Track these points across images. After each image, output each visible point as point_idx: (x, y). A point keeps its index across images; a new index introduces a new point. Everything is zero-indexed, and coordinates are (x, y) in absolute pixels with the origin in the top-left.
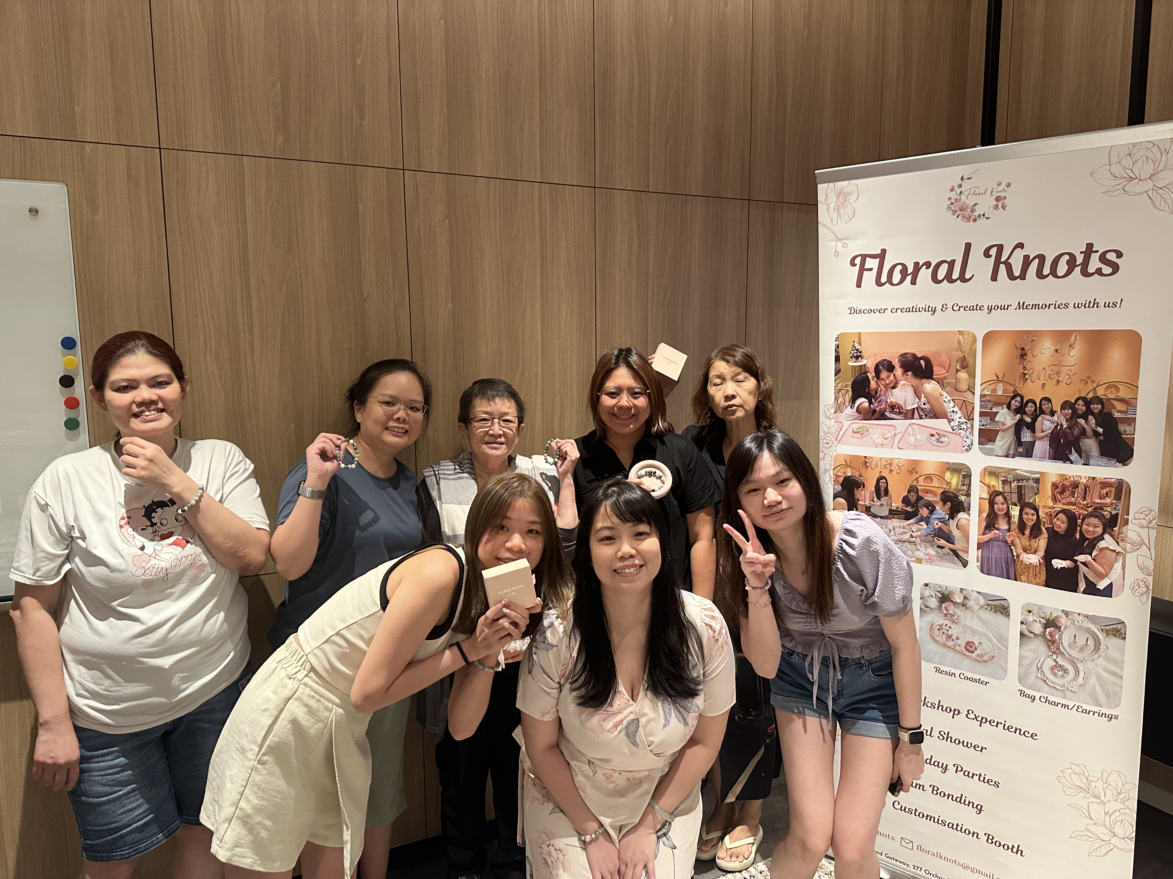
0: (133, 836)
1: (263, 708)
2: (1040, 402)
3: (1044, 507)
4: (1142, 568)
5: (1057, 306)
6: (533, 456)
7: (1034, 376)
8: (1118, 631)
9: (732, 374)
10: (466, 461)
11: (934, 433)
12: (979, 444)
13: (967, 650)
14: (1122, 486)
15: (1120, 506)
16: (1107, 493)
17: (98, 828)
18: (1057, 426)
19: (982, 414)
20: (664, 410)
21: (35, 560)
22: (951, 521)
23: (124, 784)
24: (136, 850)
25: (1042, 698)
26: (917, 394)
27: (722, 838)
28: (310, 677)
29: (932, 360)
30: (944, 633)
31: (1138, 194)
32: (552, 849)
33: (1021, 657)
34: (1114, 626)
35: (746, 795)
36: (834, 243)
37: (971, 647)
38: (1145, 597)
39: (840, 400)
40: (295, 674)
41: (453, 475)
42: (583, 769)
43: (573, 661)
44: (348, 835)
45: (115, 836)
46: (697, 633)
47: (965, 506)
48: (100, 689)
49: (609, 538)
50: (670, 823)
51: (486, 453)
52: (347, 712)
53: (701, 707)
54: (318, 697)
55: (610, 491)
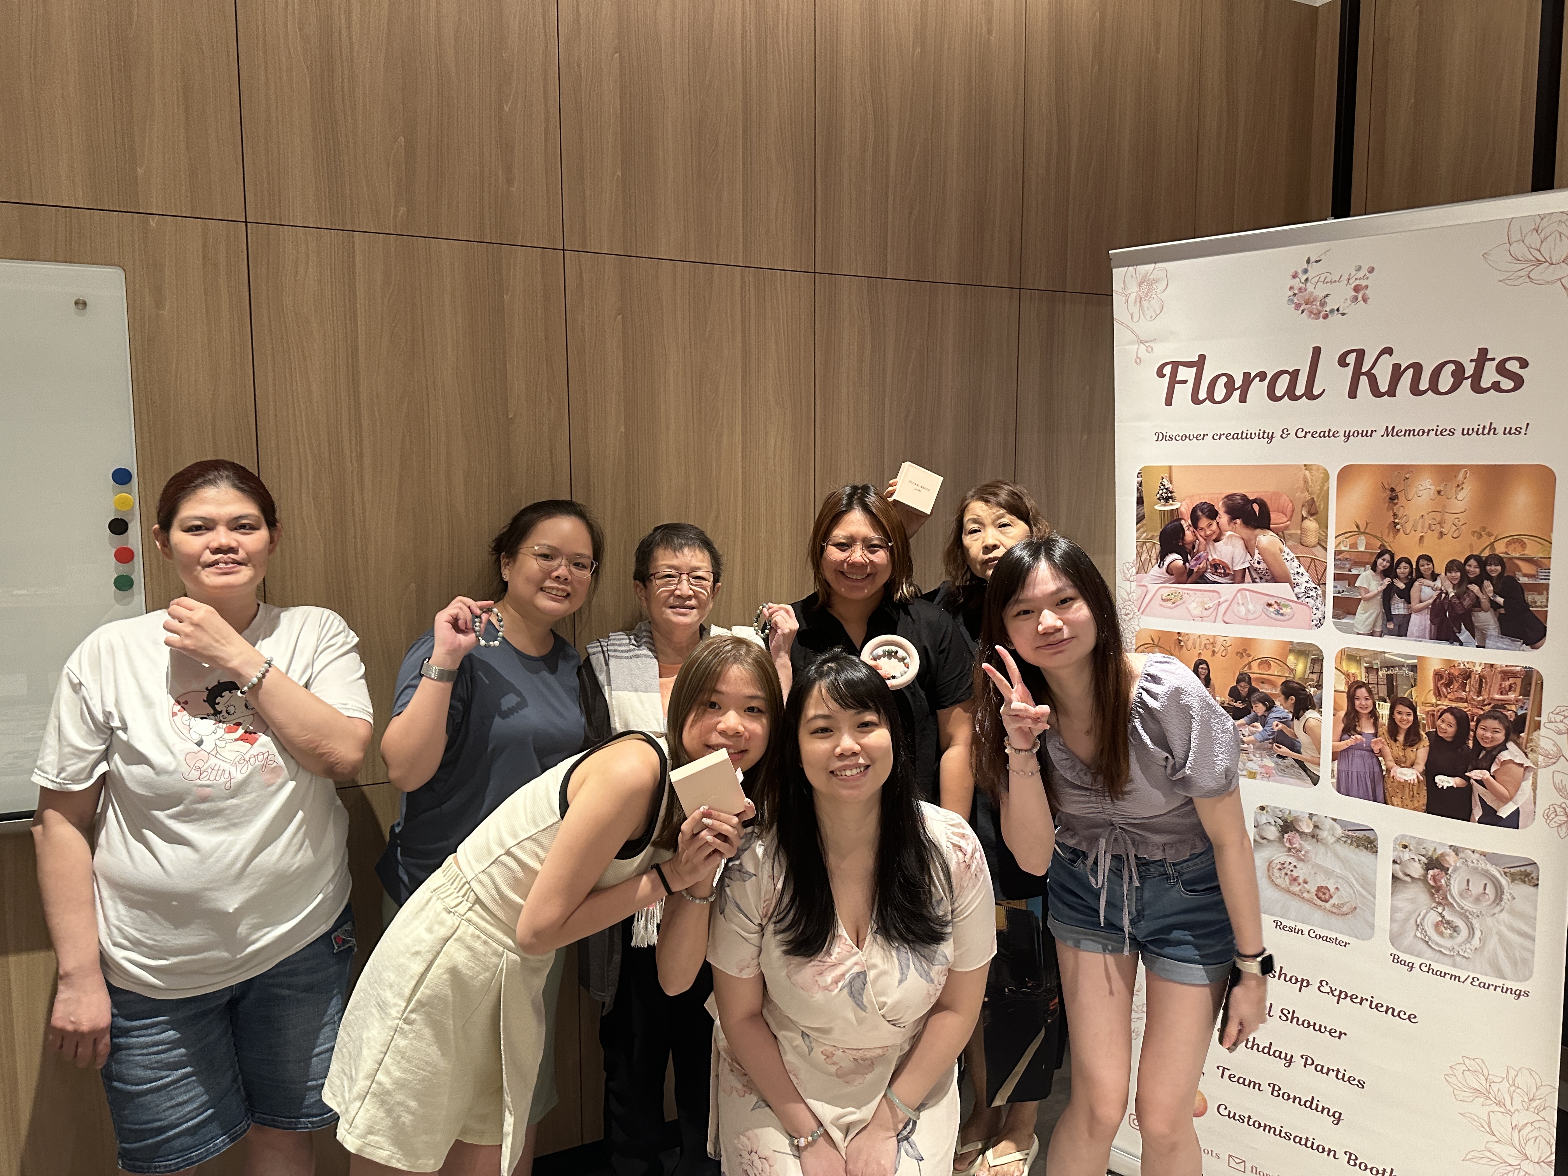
0: (183, 1140)
1: (413, 951)
2: (1418, 562)
3: (1424, 704)
4: (1559, 789)
5: (1439, 433)
6: (733, 628)
7: (1409, 526)
8: (1528, 875)
9: (993, 516)
10: (644, 634)
11: (1272, 601)
12: (1334, 617)
13: (1319, 898)
14: (1531, 678)
15: (1529, 704)
16: (1510, 686)
17: (138, 1127)
18: (1440, 594)
19: (1337, 577)
20: (910, 569)
21: (61, 757)
22: (1295, 721)
23: (176, 1066)
25: (1423, 965)
26: (1249, 549)
27: (983, 1152)
28: (475, 911)
29: (1268, 503)
30: (1286, 874)
31: (1548, 283)
32: (755, 1157)
33: (1394, 910)
34: (1523, 869)
35: (1018, 1096)
36: (1135, 347)
37: (1324, 894)
38: (1564, 829)
39: (1145, 556)
40: (456, 906)
41: (627, 651)
42: (794, 1044)
43: (777, 895)
44: (509, 1125)
45: (159, 1139)
46: (942, 857)
47: (1316, 701)
48: (145, 937)
49: (824, 730)
50: (915, 1123)
51: (669, 622)
52: (522, 958)
53: (951, 959)
54: (484, 937)
55: (825, 668)
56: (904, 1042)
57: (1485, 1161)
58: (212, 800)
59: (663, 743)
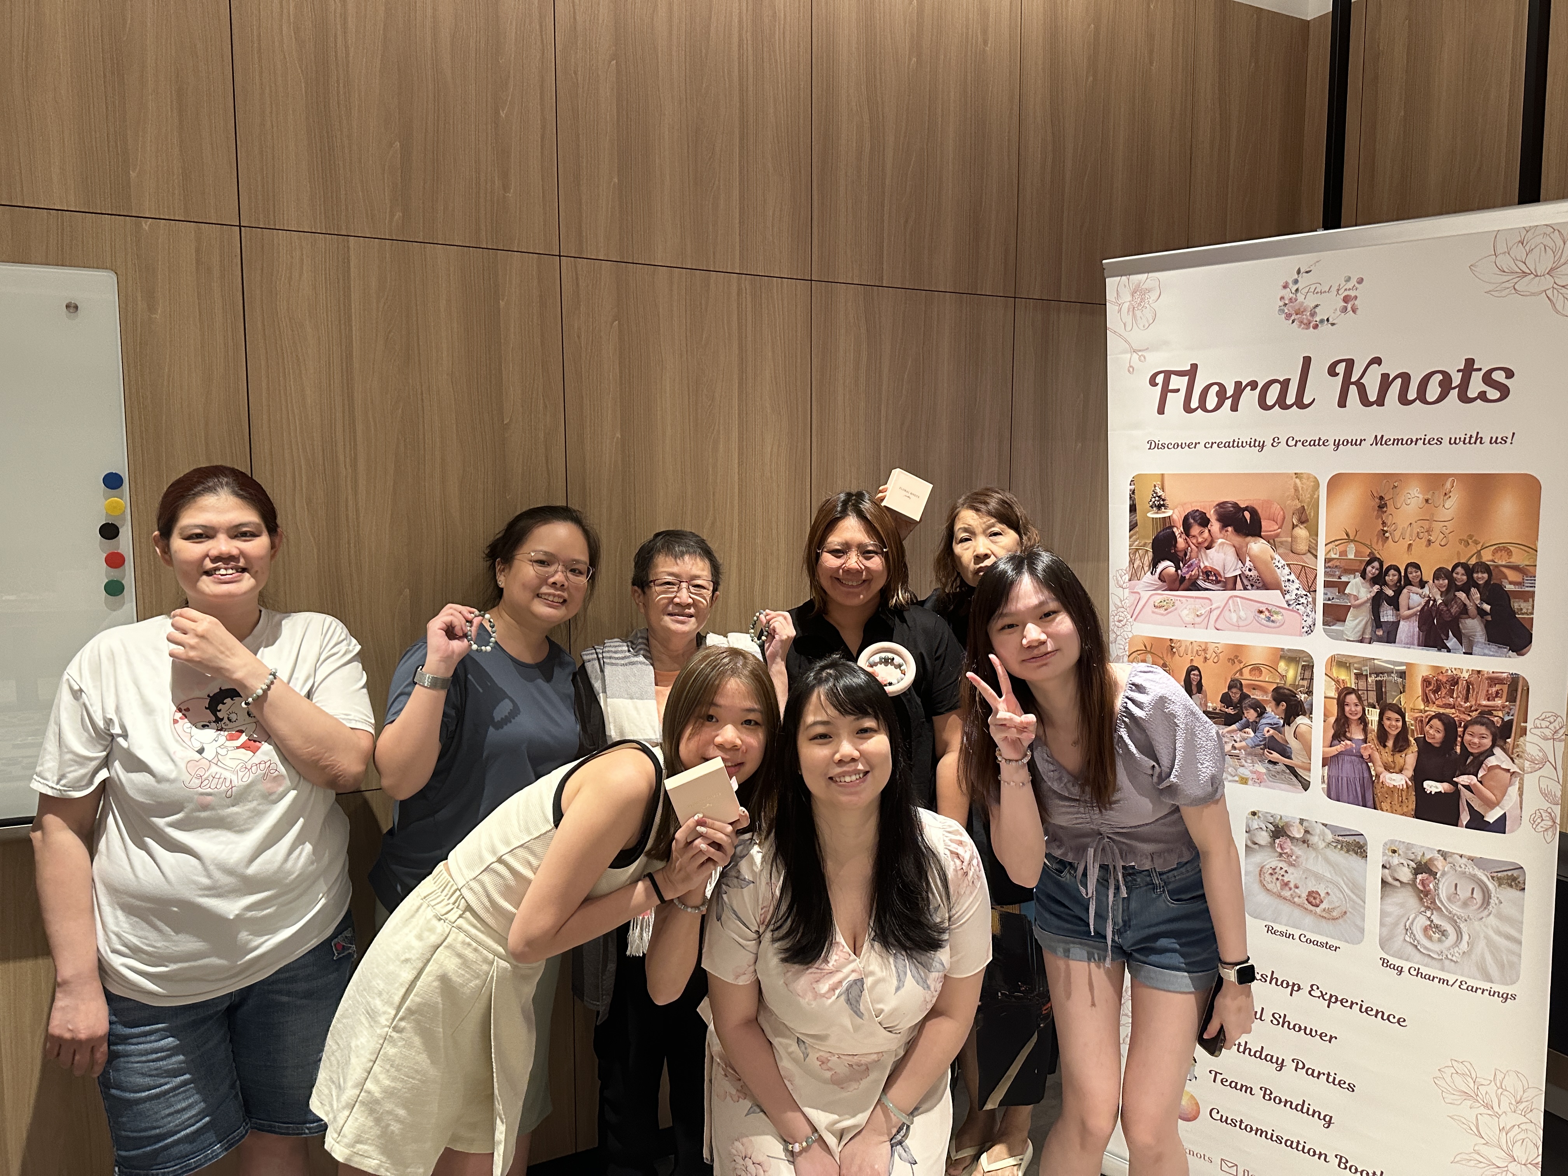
0: (181, 1147)
1: (403, 958)
2: (1406, 570)
3: (1413, 710)
4: (1545, 794)
5: (1426, 442)
6: (729, 635)
7: (1397, 535)
8: (1514, 879)
9: (984, 526)
10: (640, 640)
11: (1263, 608)
12: (1324, 624)
13: (1309, 903)
14: (1517, 684)
15: (1515, 710)
16: (1497, 693)
17: (135, 1134)
18: (1428, 602)
19: (1327, 584)
20: (906, 576)
21: (62, 764)
22: (1286, 727)
23: (175, 1073)
24: (185, 1166)
25: (1412, 969)
26: (1240, 556)
27: (977, 1157)
28: (465, 918)
29: (1259, 511)
30: (1277, 879)
31: (1533, 294)
32: (749, 1162)
33: (1383, 914)
34: (1510, 873)
35: (1011, 1100)
36: (1129, 356)
37: (1315, 898)
38: (1550, 833)
39: (1137, 563)
40: (446, 913)
41: (623, 658)
42: (790, 1050)
43: (775, 902)
44: (501, 1133)
45: (157, 1146)
46: (940, 864)
47: (1306, 707)
48: (143, 943)
49: (823, 736)
50: (908, 1127)
51: (669, 629)
52: (514, 967)
53: (947, 965)
54: (474, 945)
55: (824, 674)
56: (900, 1047)
57: (1472, 1163)
58: (213, 809)
59: (658, 752)
